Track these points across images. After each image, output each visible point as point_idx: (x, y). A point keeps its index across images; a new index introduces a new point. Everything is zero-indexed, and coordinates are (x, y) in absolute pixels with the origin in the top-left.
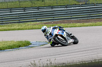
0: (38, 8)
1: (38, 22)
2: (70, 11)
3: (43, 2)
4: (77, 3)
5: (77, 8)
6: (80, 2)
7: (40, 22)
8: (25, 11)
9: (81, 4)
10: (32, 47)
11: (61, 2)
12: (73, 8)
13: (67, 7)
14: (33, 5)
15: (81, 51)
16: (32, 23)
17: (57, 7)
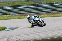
0: (11, 7)
1: (11, 15)
2: (30, 8)
3: (14, 3)
4: (34, 4)
5: (34, 6)
6: (36, 3)
7: (12, 15)
8: (3, 8)
9: (37, 4)
10: (7, 30)
11: (25, 3)
12: (32, 6)
13: (28, 6)
14: (8, 5)
15: (37, 33)
16: (7, 16)
17: (22, 6)
